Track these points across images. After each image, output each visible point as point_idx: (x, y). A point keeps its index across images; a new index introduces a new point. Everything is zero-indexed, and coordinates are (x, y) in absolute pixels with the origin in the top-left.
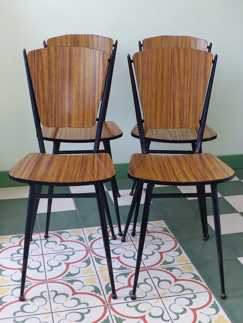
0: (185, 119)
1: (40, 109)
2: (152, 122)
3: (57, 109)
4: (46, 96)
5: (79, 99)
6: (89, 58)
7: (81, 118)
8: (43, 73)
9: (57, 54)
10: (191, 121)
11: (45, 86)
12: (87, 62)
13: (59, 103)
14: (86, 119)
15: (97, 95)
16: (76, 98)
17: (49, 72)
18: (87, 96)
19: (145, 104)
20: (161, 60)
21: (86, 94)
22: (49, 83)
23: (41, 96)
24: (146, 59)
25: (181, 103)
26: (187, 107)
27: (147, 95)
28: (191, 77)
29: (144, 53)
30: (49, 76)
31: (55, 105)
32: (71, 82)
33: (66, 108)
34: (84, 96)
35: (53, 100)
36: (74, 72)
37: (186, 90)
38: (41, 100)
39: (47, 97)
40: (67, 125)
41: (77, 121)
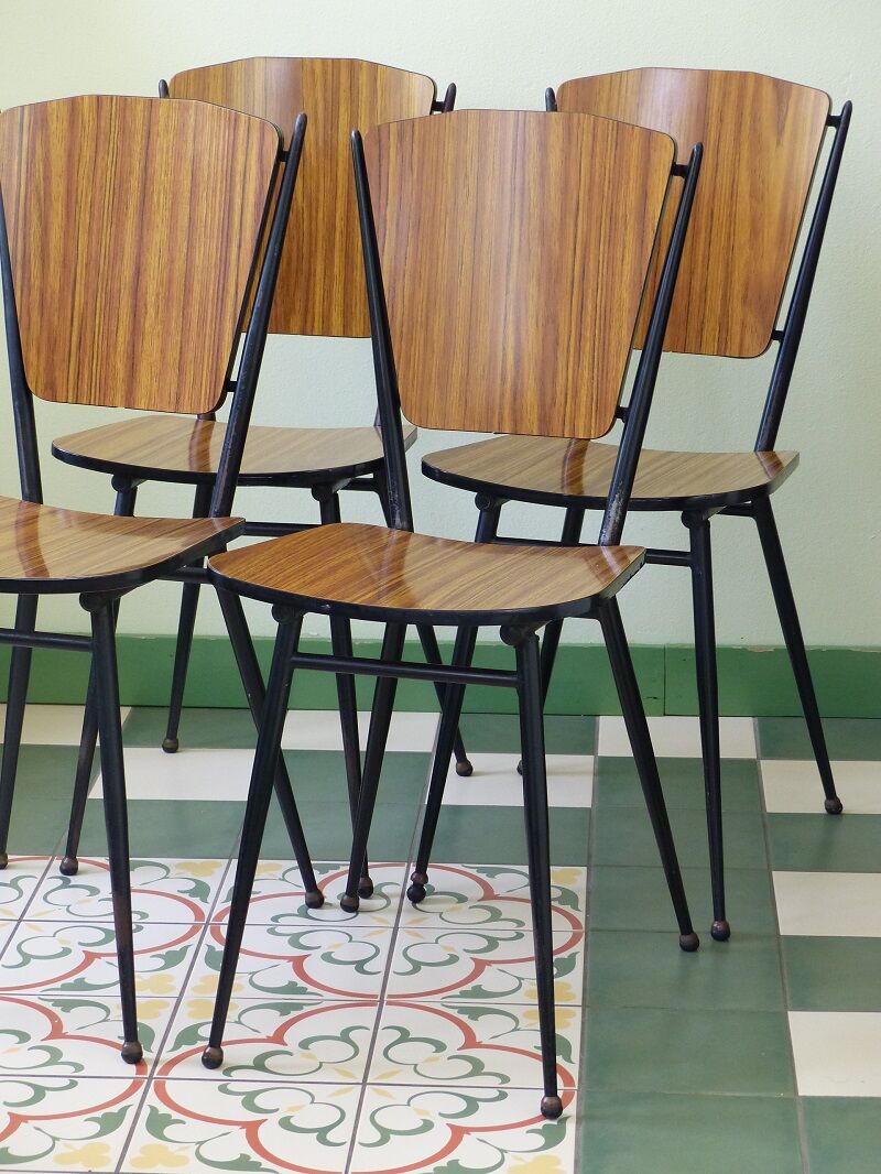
0: (560, 398)
1: (29, 329)
2: (431, 401)
3: (88, 335)
4: (54, 282)
5: (168, 300)
6: (211, 145)
7: (172, 376)
8: (47, 193)
9: (103, 124)
10: (583, 410)
11: (52, 245)
12: (207, 157)
13: (98, 311)
14: (189, 378)
15: (232, 289)
16: (157, 295)
17: (69, 192)
18: (197, 288)
19: (405, 330)
20: (475, 159)
21: (196, 282)
22: (66, 233)
23: (36, 282)
24: (416, 151)
25: (545, 335)
26: (568, 351)
27: (413, 295)
28: (589, 230)
29: (409, 129)
30: (68, 206)
31: (83, 319)
32: (145, 233)
33: (121, 333)
34: (188, 289)
35: (77, 299)
36: (159, 193)
37: (569, 280)
38: (35, 295)
39: (57, 286)
40: (119, 398)
41: (155, 385)
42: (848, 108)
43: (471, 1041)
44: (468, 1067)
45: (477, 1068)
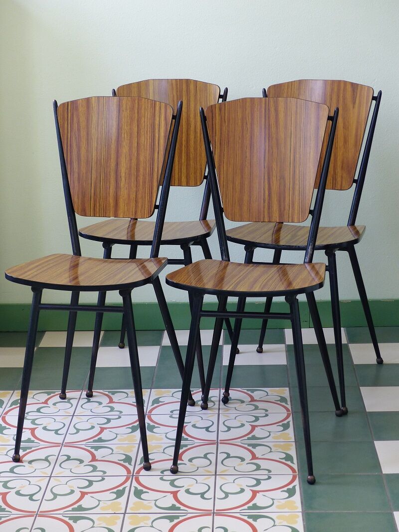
0: (287, 207)
1: (74, 188)
2: (236, 211)
3: (98, 190)
4: (83, 170)
5: (130, 174)
6: (145, 113)
7: (133, 204)
8: (79, 136)
9: (100, 108)
10: (296, 211)
11: (82, 155)
12: (143, 119)
13: (102, 180)
14: (140, 205)
15: (156, 170)
16: (126, 173)
17: (88, 134)
18: (141, 170)
19: (224, 184)
20: (250, 117)
21: (141, 168)
22: (87, 151)
23: (76, 170)
24: (226, 114)
25: (280, 184)
26: (289, 189)
27: (227, 170)
28: (296, 143)
29: (224, 106)
30: (88, 139)
31: (96, 183)
32: (119, 148)
33: (111, 188)
34: (138, 170)
35: (93, 175)
36: (124, 134)
37: (289, 162)
38: (76, 175)
39: (84, 171)
40: (111, 213)
41: (126, 208)
42: (380, 93)
43: (254, 457)
44: (255, 467)
45: (258, 467)
